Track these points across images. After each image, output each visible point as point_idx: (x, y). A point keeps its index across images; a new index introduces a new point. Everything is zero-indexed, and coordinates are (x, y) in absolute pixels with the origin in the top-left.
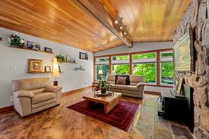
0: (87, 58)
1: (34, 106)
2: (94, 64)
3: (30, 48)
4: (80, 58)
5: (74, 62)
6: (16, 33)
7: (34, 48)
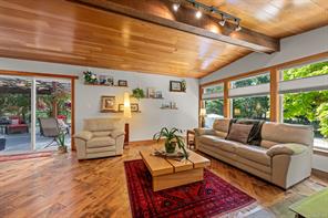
0: (183, 90)
1: (88, 150)
2: (200, 98)
3: (103, 83)
4: (171, 90)
5: (160, 97)
6: (90, 69)
7: (107, 82)
